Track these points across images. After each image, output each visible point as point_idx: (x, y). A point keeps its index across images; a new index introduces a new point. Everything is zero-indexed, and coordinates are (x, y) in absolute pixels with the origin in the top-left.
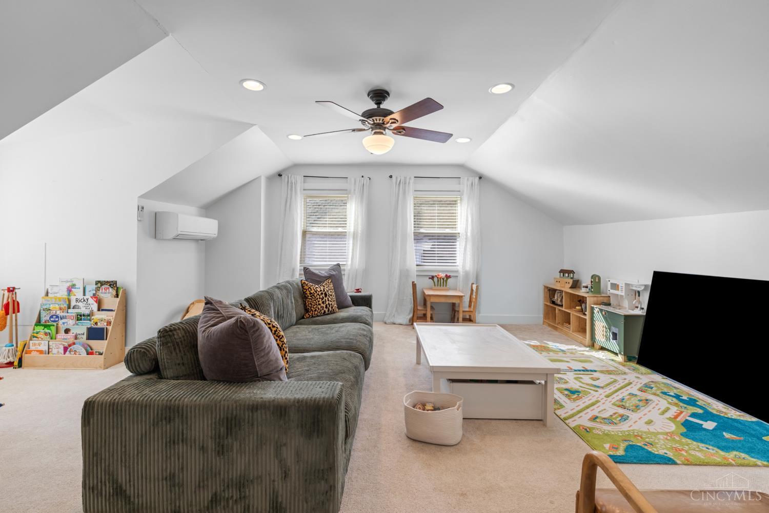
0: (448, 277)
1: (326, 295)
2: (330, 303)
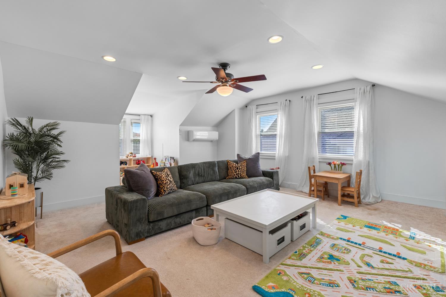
0: (343, 164)
1: (237, 169)
2: (240, 173)
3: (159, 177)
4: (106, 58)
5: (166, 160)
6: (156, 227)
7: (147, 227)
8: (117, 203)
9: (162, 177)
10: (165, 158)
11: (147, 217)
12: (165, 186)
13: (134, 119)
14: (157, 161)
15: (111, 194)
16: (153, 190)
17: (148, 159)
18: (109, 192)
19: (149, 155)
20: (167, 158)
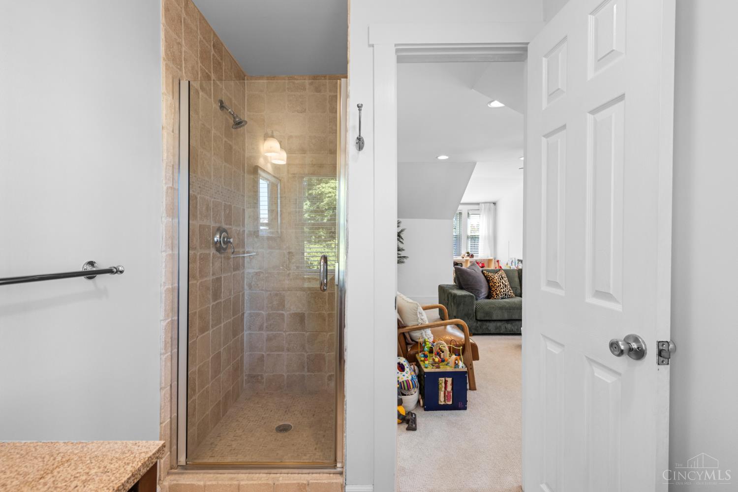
3: (491, 278)
4: (440, 158)
5: (512, 264)
6: (484, 327)
7: (475, 324)
8: (448, 298)
9: (495, 279)
10: (511, 260)
11: (475, 314)
12: (498, 289)
13: (471, 210)
14: (500, 265)
15: (444, 290)
16: (484, 291)
17: (490, 261)
18: (442, 290)
19: (491, 256)
20: (514, 261)
